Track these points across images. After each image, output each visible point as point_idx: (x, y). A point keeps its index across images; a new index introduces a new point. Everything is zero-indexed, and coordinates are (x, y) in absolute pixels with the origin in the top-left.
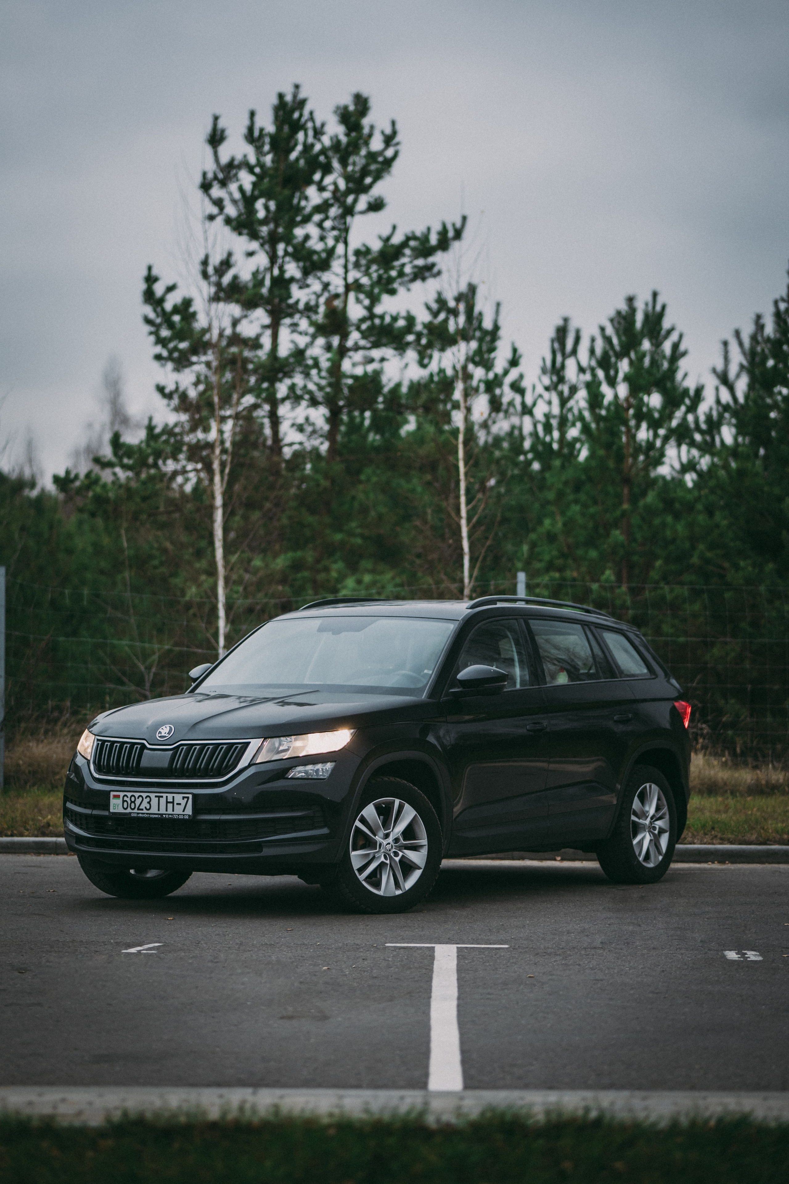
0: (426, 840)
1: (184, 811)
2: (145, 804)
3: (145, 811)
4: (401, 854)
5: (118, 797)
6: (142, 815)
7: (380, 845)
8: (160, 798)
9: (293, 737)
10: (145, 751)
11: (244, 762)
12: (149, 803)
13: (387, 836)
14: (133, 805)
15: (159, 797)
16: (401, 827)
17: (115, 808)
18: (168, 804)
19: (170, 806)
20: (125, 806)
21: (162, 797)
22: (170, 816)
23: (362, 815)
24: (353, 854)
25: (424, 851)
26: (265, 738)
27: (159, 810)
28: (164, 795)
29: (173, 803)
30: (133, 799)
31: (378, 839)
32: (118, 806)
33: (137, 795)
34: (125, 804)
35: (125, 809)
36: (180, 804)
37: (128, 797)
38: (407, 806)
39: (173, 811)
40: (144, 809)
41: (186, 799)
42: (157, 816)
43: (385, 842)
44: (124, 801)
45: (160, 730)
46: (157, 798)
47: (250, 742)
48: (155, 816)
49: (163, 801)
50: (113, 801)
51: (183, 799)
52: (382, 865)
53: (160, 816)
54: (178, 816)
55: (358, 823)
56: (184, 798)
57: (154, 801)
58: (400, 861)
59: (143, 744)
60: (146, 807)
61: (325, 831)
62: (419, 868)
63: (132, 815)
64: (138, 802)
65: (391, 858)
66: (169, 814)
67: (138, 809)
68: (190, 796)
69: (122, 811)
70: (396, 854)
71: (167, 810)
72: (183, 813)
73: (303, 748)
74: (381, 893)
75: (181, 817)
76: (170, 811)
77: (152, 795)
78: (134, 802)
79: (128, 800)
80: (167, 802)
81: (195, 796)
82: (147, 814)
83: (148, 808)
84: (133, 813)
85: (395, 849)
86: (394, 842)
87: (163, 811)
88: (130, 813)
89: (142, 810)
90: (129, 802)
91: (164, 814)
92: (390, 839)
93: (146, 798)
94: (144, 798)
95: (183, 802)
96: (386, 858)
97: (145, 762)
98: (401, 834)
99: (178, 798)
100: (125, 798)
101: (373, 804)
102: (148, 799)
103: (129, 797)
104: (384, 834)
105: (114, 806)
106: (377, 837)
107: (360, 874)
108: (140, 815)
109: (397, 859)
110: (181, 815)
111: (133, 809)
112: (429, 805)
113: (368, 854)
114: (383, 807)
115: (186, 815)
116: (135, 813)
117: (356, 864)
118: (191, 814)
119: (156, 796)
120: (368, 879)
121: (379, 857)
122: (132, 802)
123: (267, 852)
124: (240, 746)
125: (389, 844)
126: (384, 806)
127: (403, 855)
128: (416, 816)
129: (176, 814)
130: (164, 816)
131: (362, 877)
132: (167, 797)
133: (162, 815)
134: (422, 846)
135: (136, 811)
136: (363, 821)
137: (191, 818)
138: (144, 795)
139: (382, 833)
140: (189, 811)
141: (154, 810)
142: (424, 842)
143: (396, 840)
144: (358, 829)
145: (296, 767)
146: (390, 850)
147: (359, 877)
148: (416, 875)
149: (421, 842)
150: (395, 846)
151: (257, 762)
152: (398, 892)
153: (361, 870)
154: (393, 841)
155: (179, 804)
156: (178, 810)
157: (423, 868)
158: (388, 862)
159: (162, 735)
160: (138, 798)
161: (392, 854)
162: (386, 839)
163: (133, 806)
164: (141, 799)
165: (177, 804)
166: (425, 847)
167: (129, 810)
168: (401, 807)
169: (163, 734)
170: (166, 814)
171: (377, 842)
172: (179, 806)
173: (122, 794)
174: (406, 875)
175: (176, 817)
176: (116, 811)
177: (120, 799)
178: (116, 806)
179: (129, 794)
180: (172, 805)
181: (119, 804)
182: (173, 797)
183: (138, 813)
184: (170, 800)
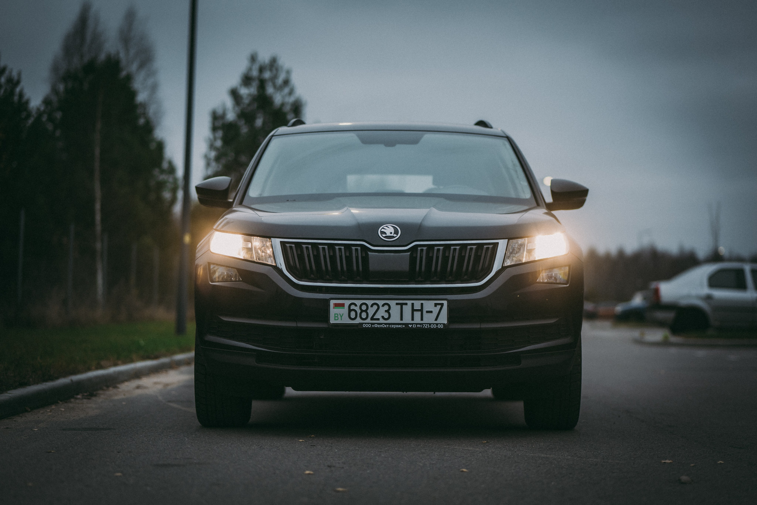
1: (436, 320)
2: (382, 312)
3: (382, 321)
5: (343, 305)
6: (379, 326)
8: (404, 306)
10: (371, 253)
11: (497, 265)
12: (388, 311)
15: (402, 305)
17: (336, 318)
18: (415, 312)
19: (417, 315)
20: (353, 316)
21: (406, 304)
22: (418, 326)
27: (402, 319)
28: (409, 302)
29: (421, 310)
30: (364, 307)
32: (341, 317)
33: (369, 303)
34: (353, 313)
35: (353, 319)
36: (431, 312)
37: (356, 305)
39: (422, 319)
40: (381, 319)
41: (439, 307)
42: (399, 326)
44: (350, 311)
45: (382, 229)
46: (399, 306)
47: (498, 243)
48: (397, 326)
49: (407, 310)
50: (333, 311)
53: (404, 326)
54: (430, 325)
56: (436, 305)
57: (395, 310)
59: (364, 246)
60: (383, 317)
63: (364, 326)
64: (371, 311)
66: (417, 324)
67: (373, 319)
68: (445, 303)
69: (348, 321)
71: (413, 319)
72: (436, 322)
75: (433, 327)
76: (417, 320)
77: (392, 303)
78: (366, 311)
79: (357, 309)
80: (413, 310)
81: (449, 301)
82: (386, 324)
83: (386, 316)
84: (366, 323)
87: (407, 319)
88: (361, 324)
89: (378, 319)
90: (359, 311)
91: (410, 324)
93: (383, 305)
94: (380, 305)
95: (436, 310)
97: (373, 266)
99: (429, 305)
100: (353, 307)
102: (386, 308)
103: (358, 305)
105: (335, 317)
108: (376, 326)
110: (433, 324)
111: (365, 319)
115: (440, 324)
116: (368, 323)
118: (446, 322)
119: (397, 304)
122: (362, 311)
123: (525, 363)
124: (490, 247)
129: (427, 324)
130: (410, 326)
132: (413, 304)
133: (407, 325)
135: (368, 321)
137: (446, 327)
138: (381, 303)
140: (443, 319)
141: (395, 319)
151: (508, 265)
155: (429, 312)
156: (429, 319)
159: (387, 235)
160: (372, 306)
163: (364, 315)
164: (375, 307)
165: (427, 312)
167: (358, 321)
169: (389, 234)
170: (412, 324)
172: (431, 314)
173: (347, 303)
175: (427, 326)
176: (339, 322)
177: (344, 308)
178: (339, 317)
179: (358, 303)
180: (420, 313)
181: (343, 314)
182: (422, 304)
183: (373, 324)
184: (418, 307)
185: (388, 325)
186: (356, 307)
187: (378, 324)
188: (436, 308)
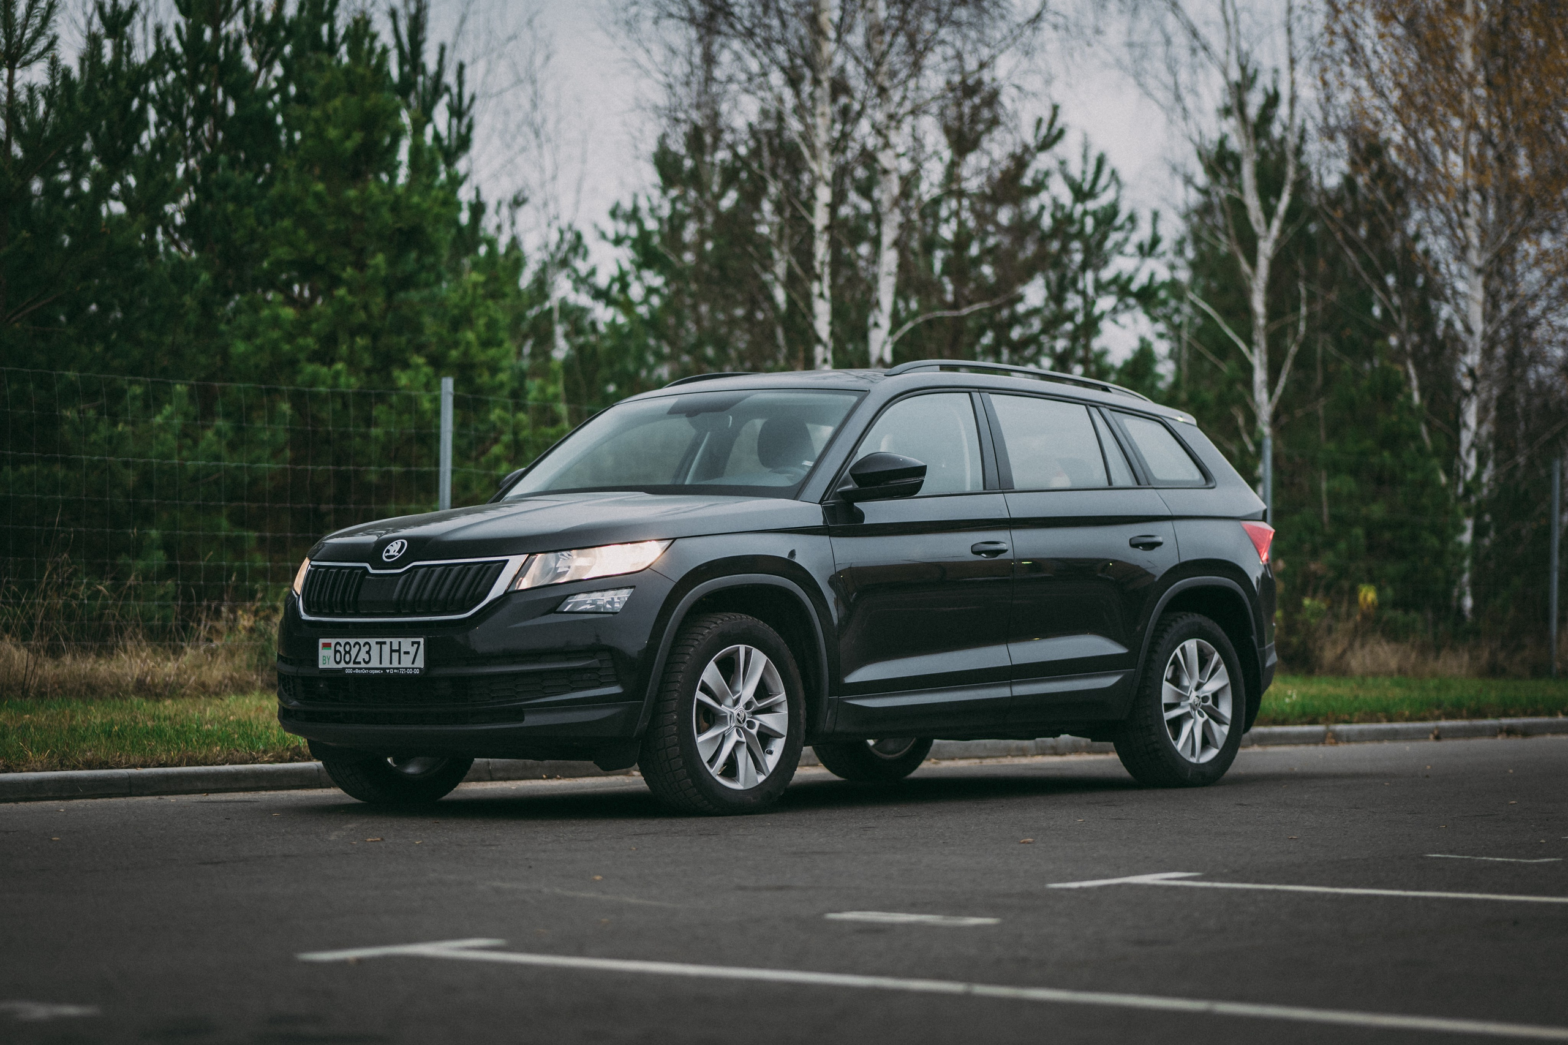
1: (413, 662)
2: (363, 655)
3: (363, 665)
5: (329, 645)
8: (383, 645)
9: (573, 552)
10: (369, 577)
11: (497, 590)
12: (368, 652)
14: (347, 656)
16: (752, 684)
17: (324, 662)
18: (393, 653)
19: (395, 656)
20: (338, 659)
21: (385, 643)
22: (396, 671)
26: (532, 553)
27: (381, 663)
28: (388, 641)
29: (399, 650)
30: (348, 647)
33: (352, 641)
34: (338, 655)
35: (338, 663)
37: (340, 645)
38: (755, 652)
39: (399, 663)
40: (362, 662)
41: (416, 646)
42: (378, 671)
44: (336, 652)
45: (389, 547)
46: (379, 645)
47: (507, 560)
49: (386, 648)
50: (322, 652)
53: (382, 671)
54: (406, 670)
56: (413, 643)
57: (375, 649)
59: (366, 568)
60: (364, 660)
61: (616, 689)
63: (347, 671)
64: (354, 652)
66: (394, 668)
67: (355, 663)
68: (421, 640)
69: (334, 665)
71: (391, 663)
72: (413, 665)
73: (587, 567)
75: (410, 672)
76: (395, 664)
77: (373, 641)
78: (349, 652)
79: (342, 649)
80: (392, 650)
81: (428, 640)
83: (367, 660)
84: (348, 668)
87: (386, 663)
88: (344, 669)
89: (359, 663)
90: (343, 652)
94: (362, 645)
95: (413, 650)
97: (365, 594)
99: (406, 644)
100: (338, 647)
102: (367, 647)
103: (343, 645)
108: (357, 671)
110: (410, 668)
111: (347, 663)
115: (416, 668)
118: (422, 666)
119: (377, 642)
122: (346, 652)
123: (531, 720)
124: (493, 565)
125: (740, 712)
129: (404, 668)
130: (388, 671)
132: (391, 642)
133: (384, 669)
134: (779, 704)
135: (351, 664)
137: (423, 673)
138: (362, 641)
140: (420, 662)
141: (375, 663)
145: (575, 595)
146: (743, 722)
151: (520, 587)
155: (407, 652)
156: (406, 662)
160: (354, 646)
163: (348, 658)
164: (357, 646)
167: (342, 665)
169: (391, 553)
170: (390, 668)
172: (408, 655)
173: (333, 641)
175: (404, 672)
176: (326, 666)
177: (331, 649)
178: (326, 659)
179: (343, 641)
180: (397, 653)
181: (330, 656)
182: (399, 643)
183: (354, 669)
184: (395, 647)
185: (367, 670)
187: (360, 669)
188: (413, 647)
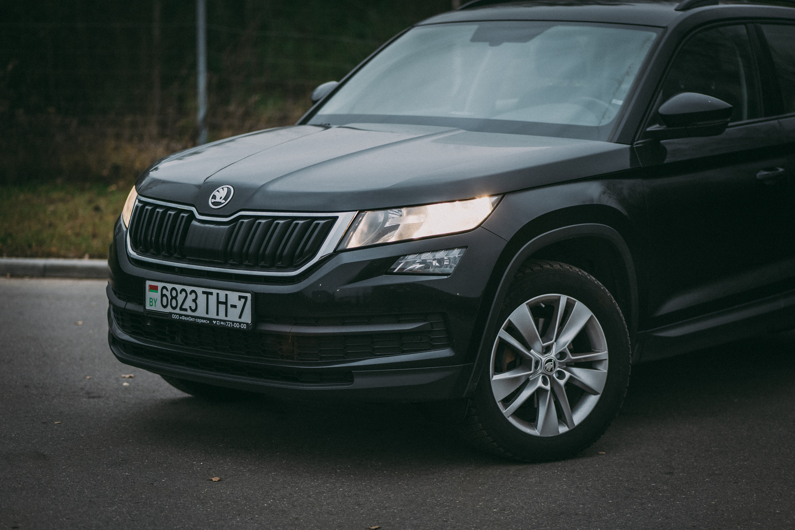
0: (606, 352)
1: (240, 317)
2: (189, 303)
3: (189, 313)
4: (568, 374)
5: (155, 288)
6: (186, 318)
7: (537, 363)
8: (210, 296)
9: (404, 210)
10: (194, 223)
11: (327, 248)
12: (195, 301)
13: (547, 349)
15: (208, 294)
16: (568, 337)
17: (151, 304)
18: (220, 305)
19: (222, 307)
20: (165, 303)
21: (211, 294)
22: (222, 323)
23: (509, 320)
24: (496, 377)
25: (603, 369)
26: (361, 211)
27: (207, 313)
28: (215, 292)
29: (226, 303)
30: (174, 293)
31: (534, 354)
32: (155, 302)
33: (179, 287)
34: (165, 299)
35: (165, 307)
37: (167, 290)
38: (578, 305)
39: (226, 316)
40: (189, 310)
41: (243, 301)
42: (205, 321)
43: (544, 359)
44: (162, 296)
45: (215, 193)
46: (205, 295)
47: (337, 217)
48: (202, 321)
49: (213, 299)
50: (149, 294)
51: (240, 300)
52: (540, 392)
53: (208, 322)
54: (233, 324)
55: (503, 334)
56: (240, 298)
57: (202, 299)
58: (567, 384)
59: (191, 212)
60: (190, 307)
61: (445, 353)
62: (595, 393)
63: (174, 317)
64: (180, 299)
65: (553, 381)
66: (221, 320)
67: (181, 309)
68: (249, 295)
69: (161, 309)
70: (561, 375)
71: (218, 314)
72: (240, 320)
73: (418, 226)
74: (536, 432)
75: (236, 326)
76: (222, 316)
77: (199, 290)
78: (175, 298)
79: (168, 294)
80: (219, 303)
81: (256, 296)
82: (192, 317)
83: (193, 308)
84: (175, 314)
85: (559, 367)
86: (559, 356)
87: (212, 314)
88: (171, 314)
89: (186, 310)
90: (170, 298)
92: (553, 354)
93: (191, 293)
94: (188, 293)
95: (240, 304)
96: (545, 382)
97: (191, 241)
98: (568, 347)
99: (233, 297)
100: (165, 292)
101: (527, 304)
102: (194, 296)
103: (169, 290)
104: (543, 347)
105: (150, 302)
106: (532, 351)
107: (506, 407)
108: (183, 318)
109: (562, 382)
110: (237, 322)
111: (174, 308)
112: (612, 301)
113: (517, 379)
114: (542, 307)
115: (244, 323)
116: (177, 314)
117: (499, 394)
118: (249, 322)
119: (204, 293)
120: (517, 414)
121: (536, 380)
122: (173, 298)
123: (360, 383)
124: (322, 222)
125: (550, 360)
126: (544, 306)
127: (571, 377)
128: (591, 318)
129: (230, 321)
130: (214, 322)
131: (507, 412)
132: (218, 294)
133: (211, 320)
134: (600, 362)
135: (178, 311)
136: (512, 329)
137: (250, 329)
138: (189, 289)
139: (539, 345)
140: (247, 318)
141: (201, 312)
142: (603, 354)
143: (562, 355)
144: (503, 343)
145: (406, 255)
146: (551, 370)
147: (504, 411)
148: (591, 402)
149: (600, 355)
150: (560, 363)
151: (350, 246)
152: (563, 429)
153: (507, 401)
154: (556, 356)
155: (234, 306)
156: (233, 315)
157: (601, 392)
158: (548, 387)
159: (216, 200)
160: (181, 293)
161: (554, 375)
162: (545, 353)
163: (174, 302)
164: (184, 293)
165: (232, 306)
166: (604, 361)
167: (169, 310)
168: (569, 307)
169: (218, 200)
170: (216, 320)
171: (531, 360)
172: (235, 309)
173: (160, 285)
174: (575, 404)
175: (231, 325)
176: (153, 308)
177: (158, 292)
178: (154, 302)
179: (170, 286)
180: (224, 306)
181: (157, 299)
182: (226, 295)
183: (181, 315)
184: (223, 299)
185: (194, 319)
186: (167, 292)
187: (187, 316)
188: (240, 301)
